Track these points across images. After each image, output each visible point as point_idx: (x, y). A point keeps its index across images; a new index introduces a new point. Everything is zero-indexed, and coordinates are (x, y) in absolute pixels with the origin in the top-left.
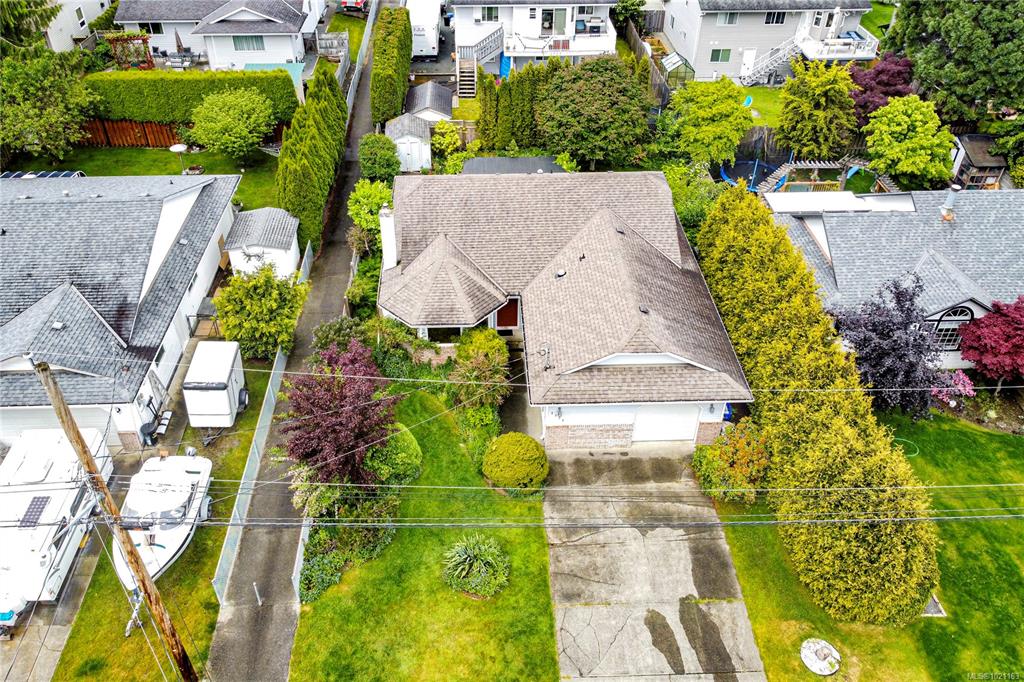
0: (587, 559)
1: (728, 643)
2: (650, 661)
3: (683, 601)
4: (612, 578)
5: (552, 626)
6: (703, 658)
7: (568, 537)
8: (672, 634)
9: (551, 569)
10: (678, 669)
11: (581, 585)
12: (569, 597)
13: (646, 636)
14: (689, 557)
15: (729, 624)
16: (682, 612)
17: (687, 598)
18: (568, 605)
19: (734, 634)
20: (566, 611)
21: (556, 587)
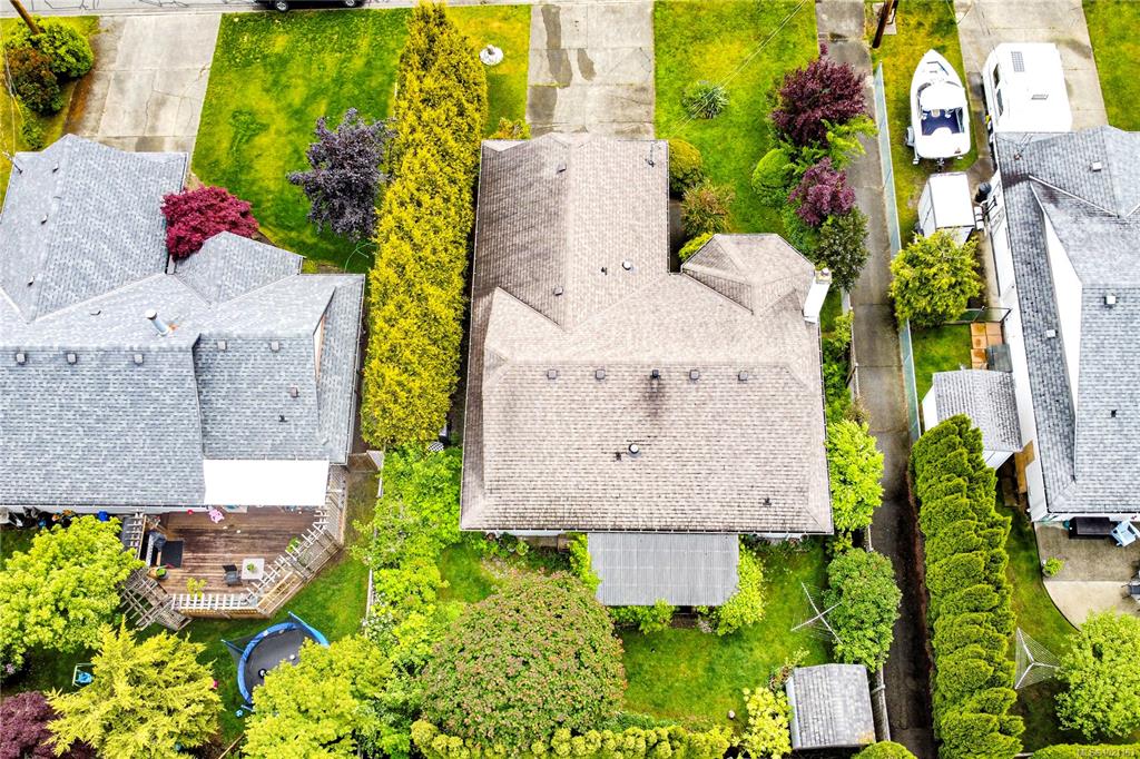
0: (627, 112)
1: (546, 63)
2: (598, 55)
3: (568, 86)
4: (611, 101)
5: (656, 71)
6: (564, 57)
7: (639, 128)
8: (580, 68)
9: (653, 107)
10: (581, 52)
11: (634, 97)
12: (643, 89)
13: (596, 67)
14: (555, 112)
15: (542, 73)
16: (570, 79)
17: (564, 87)
18: (644, 85)
19: (541, 67)
20: (645, 82)
21: (651, 96)
